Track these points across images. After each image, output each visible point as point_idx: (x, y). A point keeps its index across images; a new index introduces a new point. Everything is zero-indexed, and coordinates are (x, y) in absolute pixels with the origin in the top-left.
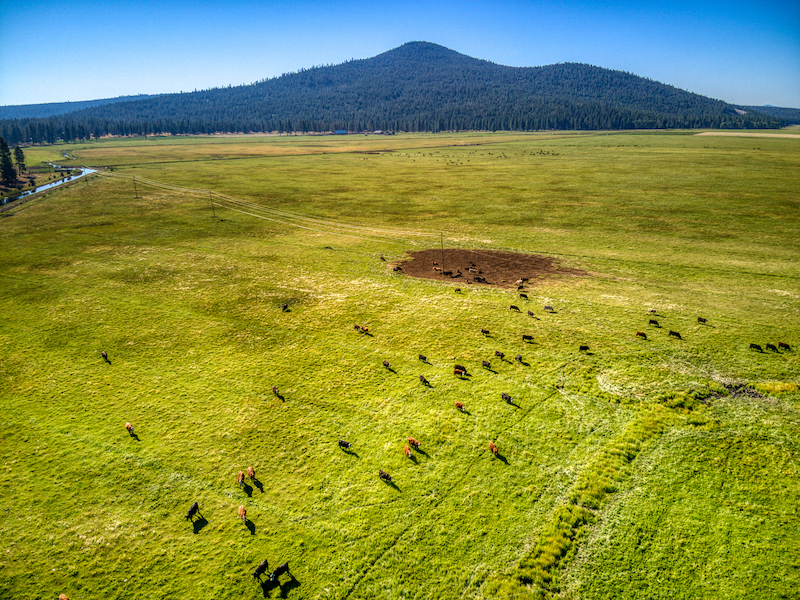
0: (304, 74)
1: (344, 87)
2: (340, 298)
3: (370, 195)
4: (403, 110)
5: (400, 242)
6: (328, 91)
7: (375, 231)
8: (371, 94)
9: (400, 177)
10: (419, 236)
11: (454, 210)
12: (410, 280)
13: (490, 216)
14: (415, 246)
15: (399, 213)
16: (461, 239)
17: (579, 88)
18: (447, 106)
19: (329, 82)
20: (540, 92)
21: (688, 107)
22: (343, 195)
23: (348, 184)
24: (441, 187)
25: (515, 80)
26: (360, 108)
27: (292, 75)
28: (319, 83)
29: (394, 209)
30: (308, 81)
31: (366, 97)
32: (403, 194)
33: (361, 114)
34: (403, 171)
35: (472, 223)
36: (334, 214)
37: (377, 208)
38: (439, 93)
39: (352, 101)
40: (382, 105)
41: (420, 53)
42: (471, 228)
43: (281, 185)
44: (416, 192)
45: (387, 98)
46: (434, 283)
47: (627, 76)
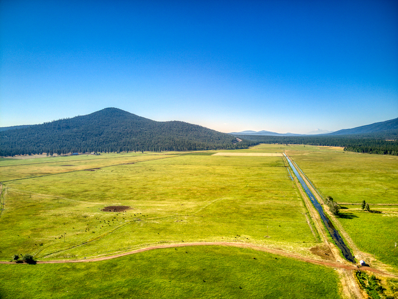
0: (55, 123)
1: (75, 129)
2: (93, 216)
3: (95, 192)
4: (104, 142)
5: (103, 205)
6: (67, 132)
7: (97, 203)
8: (89, 134)
9: (102, 184)
10: (106, 204)
11: (115, 196)
12: (105, 212)
13: (123, 198)
14: (106, 206)
15: (102, 198)
16: (114, 204)
17: (179, 132)
18: (124, 140)
19: (68, 127)
20: (164, 133)
21: (219, 139)
22: (87, 193)
23: (87, 188)
24: (114, 188)
25: (154, 128)
26: (83, 140)
27: (49, 123)
28: (63, 128)
29: (101, 197)
30: (57, 127)
31: (86, 135)
32: (104, 191)
33: (84, 143)
34: (104, 181)
35: (118, 200)
36: (87, 199)
37: (97, 196)
38: (120, 133)
39: (80, 137)
40: (94, 139)
41: (112, 114)
42: (118, 201)
43: (67, 190)
44: (107, 190)
45: (96, 136)
46: (108, 212)
47: (198, 126)
